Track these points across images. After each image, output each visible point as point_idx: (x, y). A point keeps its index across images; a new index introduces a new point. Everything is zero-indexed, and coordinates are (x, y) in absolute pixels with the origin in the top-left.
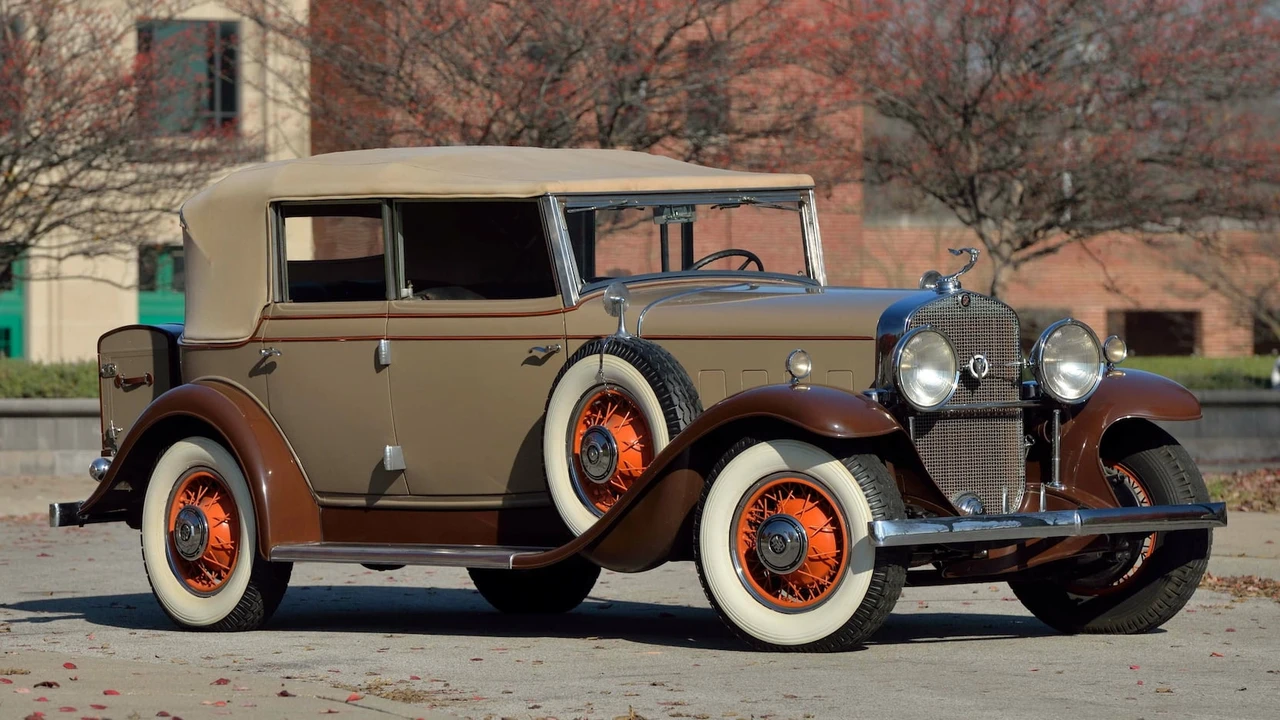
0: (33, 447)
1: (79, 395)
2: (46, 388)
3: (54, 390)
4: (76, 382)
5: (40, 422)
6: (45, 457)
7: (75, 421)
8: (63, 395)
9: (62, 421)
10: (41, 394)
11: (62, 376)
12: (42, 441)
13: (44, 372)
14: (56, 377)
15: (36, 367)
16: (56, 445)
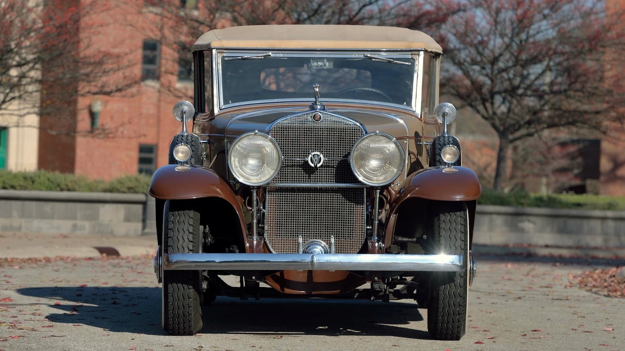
0: (9, 216)
1: (35, 189)
2: (16, 184)
3: (20, 186)
4: (33, 182)
5: (14, 203)
6: (16, 222)
7: (34, 203)
8: (25, 188)
9: (27, 203)
10: (13, 187)
11: (25, 178)
12: (15, 213)
13: (15, 176)
14: (22, 179)
15: (10, 173)
16: (23, 215)
